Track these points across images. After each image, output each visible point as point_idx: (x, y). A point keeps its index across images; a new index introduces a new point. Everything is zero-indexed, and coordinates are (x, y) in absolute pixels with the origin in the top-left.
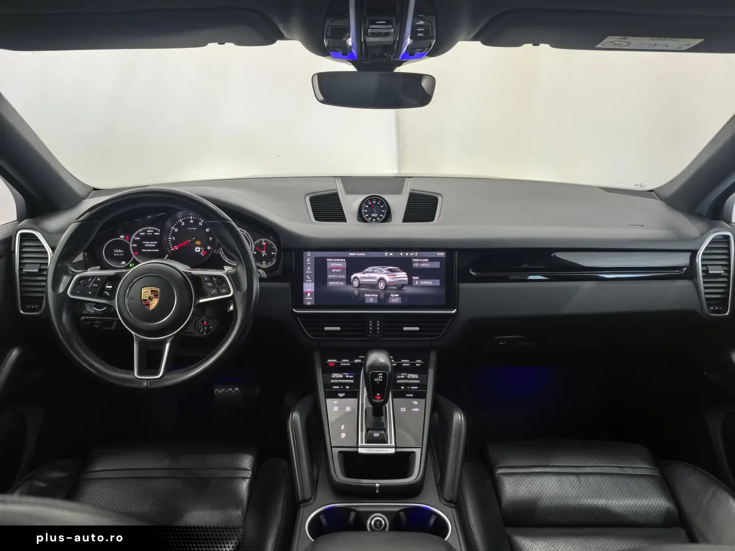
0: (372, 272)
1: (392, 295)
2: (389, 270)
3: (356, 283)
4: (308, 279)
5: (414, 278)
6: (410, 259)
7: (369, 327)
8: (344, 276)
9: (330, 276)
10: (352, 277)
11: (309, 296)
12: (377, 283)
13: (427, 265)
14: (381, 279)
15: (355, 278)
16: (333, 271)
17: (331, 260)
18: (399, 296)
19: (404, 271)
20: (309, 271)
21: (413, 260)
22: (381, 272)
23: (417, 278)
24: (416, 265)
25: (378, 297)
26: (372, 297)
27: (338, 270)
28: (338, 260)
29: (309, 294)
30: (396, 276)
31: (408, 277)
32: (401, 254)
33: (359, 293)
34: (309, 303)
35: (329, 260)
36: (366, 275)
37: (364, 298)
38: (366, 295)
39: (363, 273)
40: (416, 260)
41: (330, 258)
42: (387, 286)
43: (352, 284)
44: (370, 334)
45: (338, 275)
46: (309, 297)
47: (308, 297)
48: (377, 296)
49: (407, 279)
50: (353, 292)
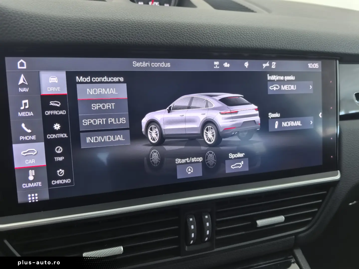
0: (189, 108)
1: (232, 156)
2: (223, 100)
3: (153, 135)
4: (26, 134)
5: (271, 115)
6: (263, 74)
7: (187, 231)
8: (123, 121)
9: (85, 123)
10: (144, 121)
11: (31, 178)
12: (198, 132)
13: (293, 87)
14: (208, 123)
15: (152, 122)
16: (95, 107)
17: (88, 79)
18: (245, 157)
19: (252, 101)
20: (25, 110)
21: (269, 78)
22: (207, 106)
23: (277, 115)
24: (273, 88)
25: (203, 162)
26: (191, 163)
27: (107, 106)
28: (105, 79)
29: (32, 173)
30: (236, 112)
31: (260, 115)
32: (246, 64)
33: (162, 157)
34: (33, 198)
35: (82, 79)
36: (176, 115)
37: (174, 169)
38: (178, 161)
39: (169, 111)
40: (273, 78)
41: (85, 74)
42: (220, 136)
43: (145, 137)
44: (189, 245)
45: (107, 117)
46: (31, 182)
47: (28, 182)
48: (200, 159)
49: (257, 119)
50: (149, 156)
